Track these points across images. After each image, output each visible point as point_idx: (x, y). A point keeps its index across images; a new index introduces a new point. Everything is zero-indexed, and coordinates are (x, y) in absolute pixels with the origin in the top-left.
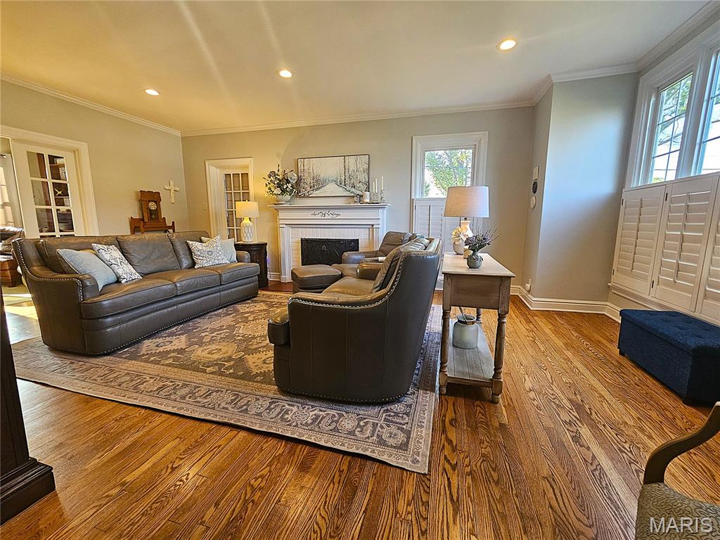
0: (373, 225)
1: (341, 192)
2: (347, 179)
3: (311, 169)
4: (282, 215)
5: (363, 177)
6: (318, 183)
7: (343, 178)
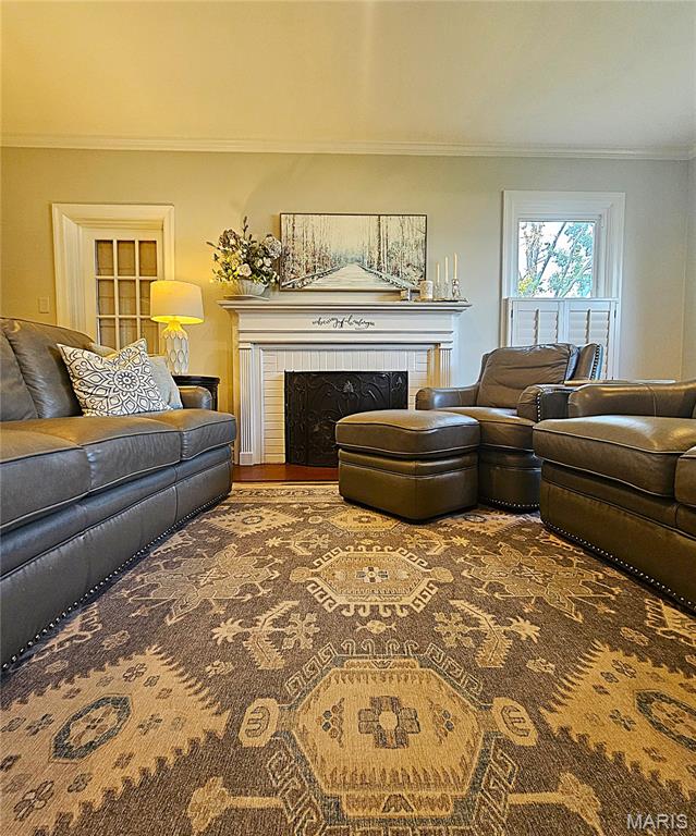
0: (437, 344)
1: (370, 282)
2: (384, 258)
3: (310, 234)
4: (245, 322)
5: (415, 256)
6: (324, 264)
7: (376, 257)
